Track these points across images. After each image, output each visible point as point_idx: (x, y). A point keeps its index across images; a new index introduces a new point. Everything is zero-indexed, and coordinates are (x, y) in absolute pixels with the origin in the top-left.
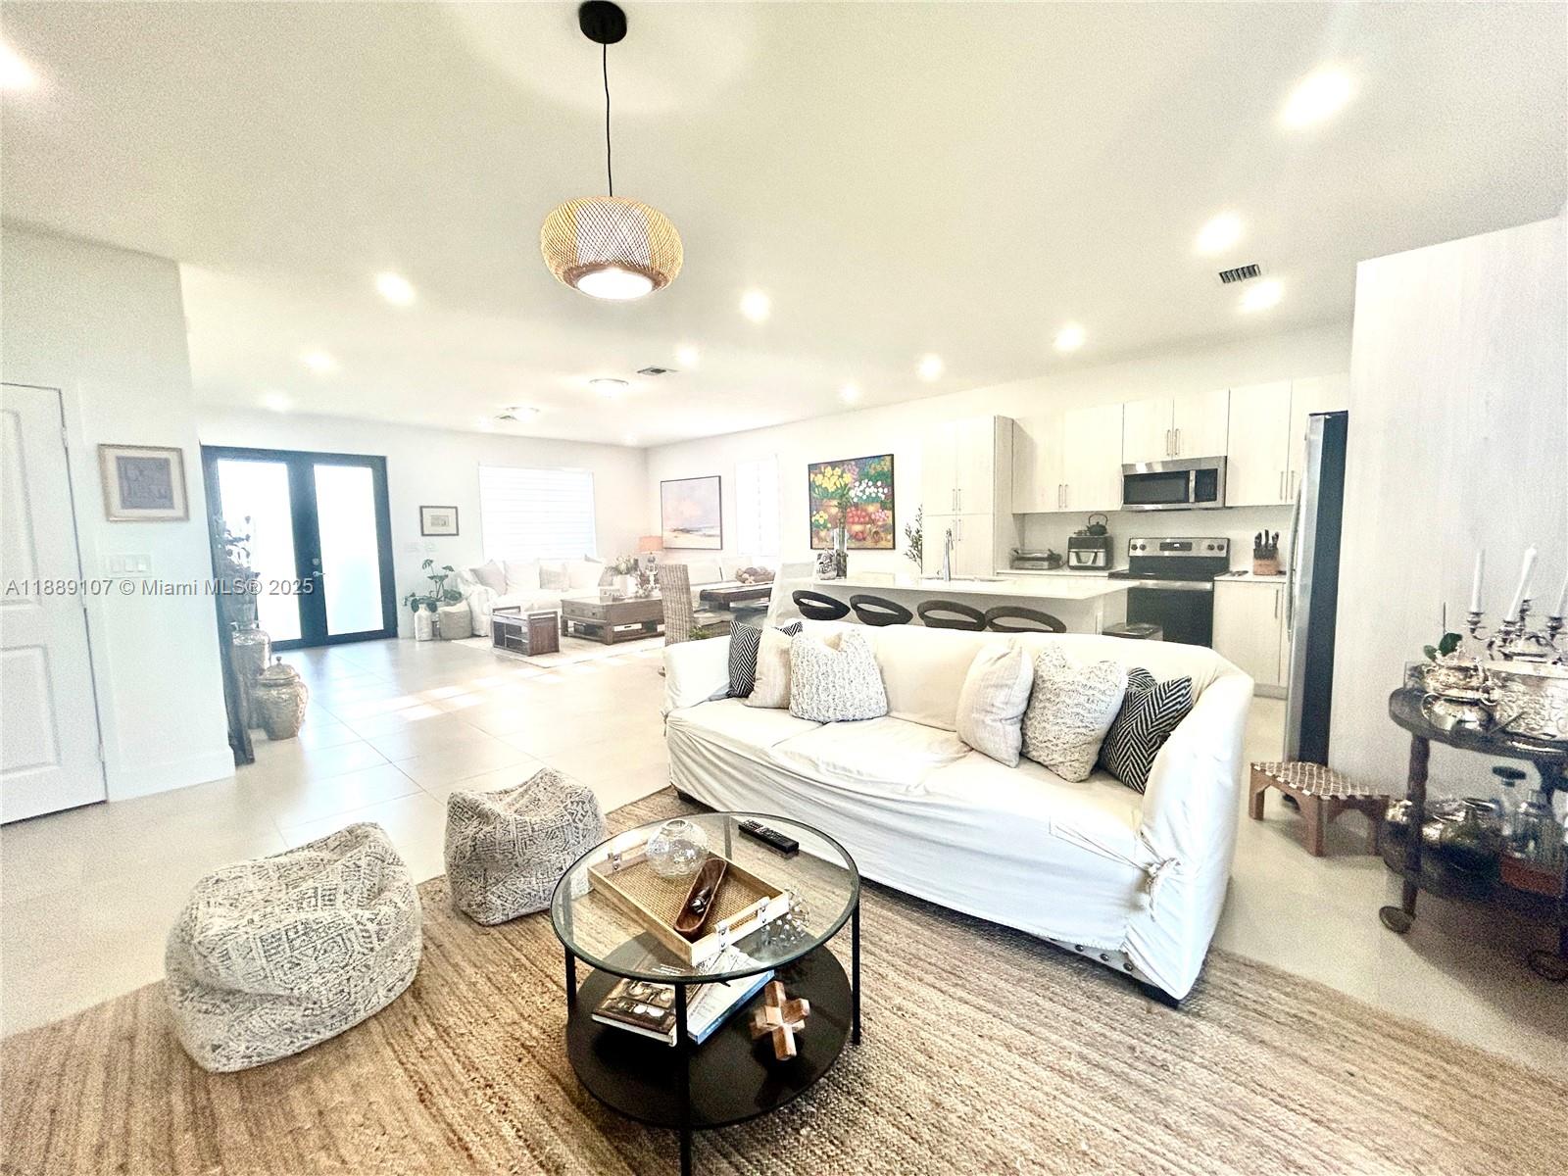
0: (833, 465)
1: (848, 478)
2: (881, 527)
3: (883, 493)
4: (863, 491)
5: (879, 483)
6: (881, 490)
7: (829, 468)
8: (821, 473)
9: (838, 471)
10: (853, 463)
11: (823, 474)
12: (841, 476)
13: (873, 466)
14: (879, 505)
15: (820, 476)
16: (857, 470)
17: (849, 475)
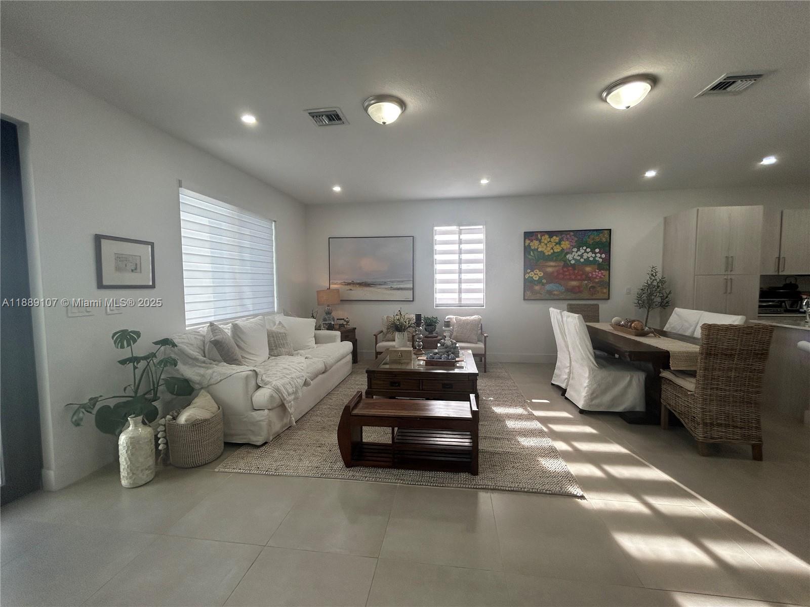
0: (551, 234)
1: (566, 245)
2: (597, 283)
3: (600, 258)
4: (581, 256)
5: (597, 250)
6: (598, 255)
7: (547, 236)
8: (537, 239)
9: (556, 239)
10: (572, 234)
11: (540, 241)
12: (559, 243)
13: (592, 237)
14: (596, 267)
15: (536, 243)
16: (576, 239)
17: (567, 242)
